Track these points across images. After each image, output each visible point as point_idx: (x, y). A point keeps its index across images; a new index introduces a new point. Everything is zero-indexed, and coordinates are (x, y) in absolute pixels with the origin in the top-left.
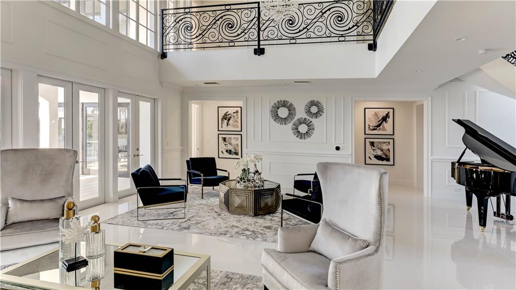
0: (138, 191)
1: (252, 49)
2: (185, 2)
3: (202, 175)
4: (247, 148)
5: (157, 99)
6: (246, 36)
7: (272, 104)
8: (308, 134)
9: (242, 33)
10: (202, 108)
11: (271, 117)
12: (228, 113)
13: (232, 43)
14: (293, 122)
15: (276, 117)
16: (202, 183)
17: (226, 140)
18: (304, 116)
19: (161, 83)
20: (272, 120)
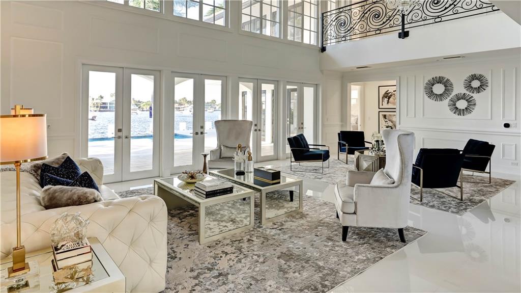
0: (292, 150)
1: (397, 34)
2: (345, 2)
3: (347, 145)
4: (400, 124)
5: (319, 84)
6: (392, 22)
7: (426, 81)
8: (467, 110)
9: (387, 20)
10: (364, 88)
11: (425, 95)
12: (389, 92)
13: (379, 31)
14: (449, 98)
15: (431, 93)
16: (347, 151)
17: (387, 117)
18: (463, 91)
19: (322, 71)
20: (426, 97)
